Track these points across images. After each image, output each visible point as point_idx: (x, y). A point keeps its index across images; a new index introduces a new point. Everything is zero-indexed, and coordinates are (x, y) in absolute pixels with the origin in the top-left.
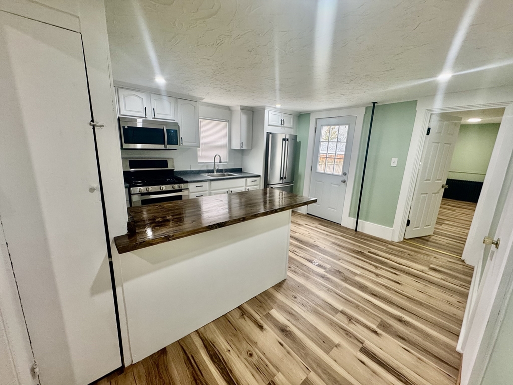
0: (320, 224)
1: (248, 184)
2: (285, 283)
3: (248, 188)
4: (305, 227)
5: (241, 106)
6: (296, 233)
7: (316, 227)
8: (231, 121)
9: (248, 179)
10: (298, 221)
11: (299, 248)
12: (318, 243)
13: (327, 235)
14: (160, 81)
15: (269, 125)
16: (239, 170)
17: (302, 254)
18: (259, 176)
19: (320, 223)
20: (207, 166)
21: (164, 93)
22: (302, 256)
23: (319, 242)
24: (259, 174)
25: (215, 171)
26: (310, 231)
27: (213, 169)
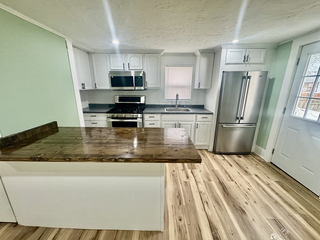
0: (278, 182)
1: (198, 120)
2: (155, 236)
3: (197, 123)
4: (252, 179)
5: (200, 50)
6: (232, 181)
7: (268, 185)
8: (195, 65)
9: (198, 115)
10: (249, 167)
11: (217, 202)
12: (249, 209)
13: (276, 202)
14: (116, 42)
15: (226, 64)
16: (202, 107)
17: (212, 211)
18: (212, 114)
19: (280, 180)
20: (172, 102)
21: (118, 51)
22: (210, 213)
23: (253, 207)
24: (212, 112)
25: (176, 106)
26: (254, 187)
27: (175, 104)
